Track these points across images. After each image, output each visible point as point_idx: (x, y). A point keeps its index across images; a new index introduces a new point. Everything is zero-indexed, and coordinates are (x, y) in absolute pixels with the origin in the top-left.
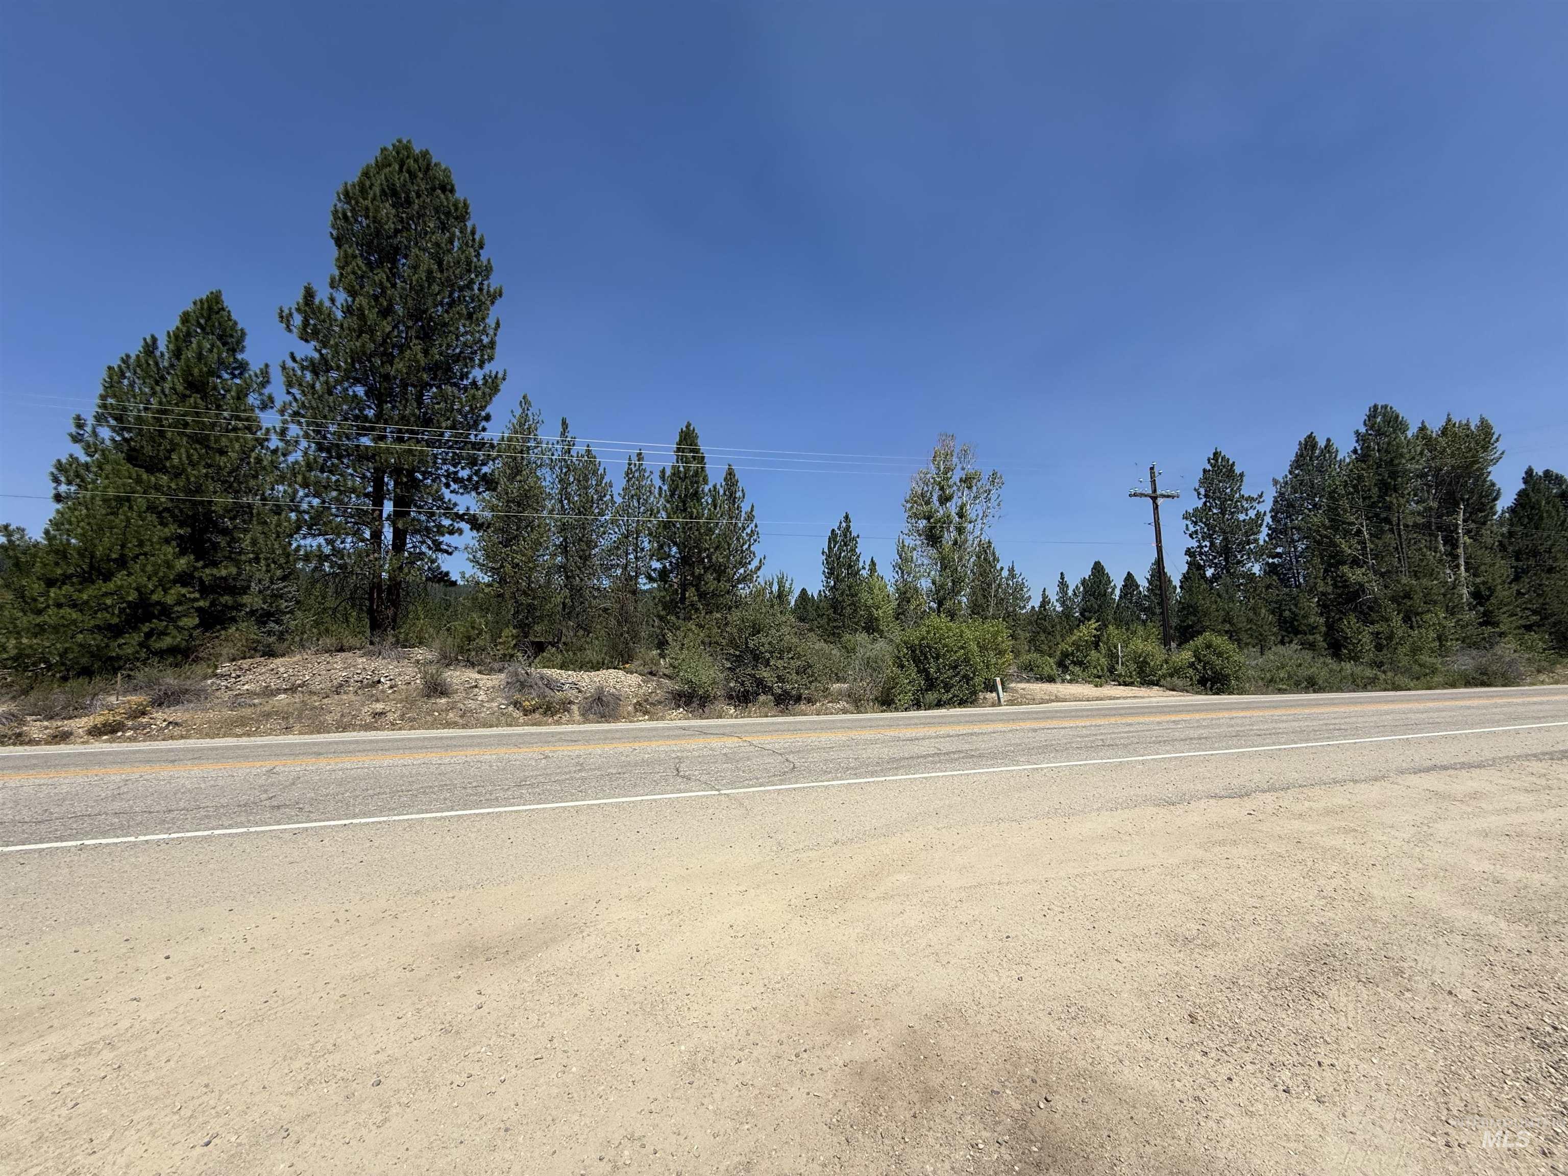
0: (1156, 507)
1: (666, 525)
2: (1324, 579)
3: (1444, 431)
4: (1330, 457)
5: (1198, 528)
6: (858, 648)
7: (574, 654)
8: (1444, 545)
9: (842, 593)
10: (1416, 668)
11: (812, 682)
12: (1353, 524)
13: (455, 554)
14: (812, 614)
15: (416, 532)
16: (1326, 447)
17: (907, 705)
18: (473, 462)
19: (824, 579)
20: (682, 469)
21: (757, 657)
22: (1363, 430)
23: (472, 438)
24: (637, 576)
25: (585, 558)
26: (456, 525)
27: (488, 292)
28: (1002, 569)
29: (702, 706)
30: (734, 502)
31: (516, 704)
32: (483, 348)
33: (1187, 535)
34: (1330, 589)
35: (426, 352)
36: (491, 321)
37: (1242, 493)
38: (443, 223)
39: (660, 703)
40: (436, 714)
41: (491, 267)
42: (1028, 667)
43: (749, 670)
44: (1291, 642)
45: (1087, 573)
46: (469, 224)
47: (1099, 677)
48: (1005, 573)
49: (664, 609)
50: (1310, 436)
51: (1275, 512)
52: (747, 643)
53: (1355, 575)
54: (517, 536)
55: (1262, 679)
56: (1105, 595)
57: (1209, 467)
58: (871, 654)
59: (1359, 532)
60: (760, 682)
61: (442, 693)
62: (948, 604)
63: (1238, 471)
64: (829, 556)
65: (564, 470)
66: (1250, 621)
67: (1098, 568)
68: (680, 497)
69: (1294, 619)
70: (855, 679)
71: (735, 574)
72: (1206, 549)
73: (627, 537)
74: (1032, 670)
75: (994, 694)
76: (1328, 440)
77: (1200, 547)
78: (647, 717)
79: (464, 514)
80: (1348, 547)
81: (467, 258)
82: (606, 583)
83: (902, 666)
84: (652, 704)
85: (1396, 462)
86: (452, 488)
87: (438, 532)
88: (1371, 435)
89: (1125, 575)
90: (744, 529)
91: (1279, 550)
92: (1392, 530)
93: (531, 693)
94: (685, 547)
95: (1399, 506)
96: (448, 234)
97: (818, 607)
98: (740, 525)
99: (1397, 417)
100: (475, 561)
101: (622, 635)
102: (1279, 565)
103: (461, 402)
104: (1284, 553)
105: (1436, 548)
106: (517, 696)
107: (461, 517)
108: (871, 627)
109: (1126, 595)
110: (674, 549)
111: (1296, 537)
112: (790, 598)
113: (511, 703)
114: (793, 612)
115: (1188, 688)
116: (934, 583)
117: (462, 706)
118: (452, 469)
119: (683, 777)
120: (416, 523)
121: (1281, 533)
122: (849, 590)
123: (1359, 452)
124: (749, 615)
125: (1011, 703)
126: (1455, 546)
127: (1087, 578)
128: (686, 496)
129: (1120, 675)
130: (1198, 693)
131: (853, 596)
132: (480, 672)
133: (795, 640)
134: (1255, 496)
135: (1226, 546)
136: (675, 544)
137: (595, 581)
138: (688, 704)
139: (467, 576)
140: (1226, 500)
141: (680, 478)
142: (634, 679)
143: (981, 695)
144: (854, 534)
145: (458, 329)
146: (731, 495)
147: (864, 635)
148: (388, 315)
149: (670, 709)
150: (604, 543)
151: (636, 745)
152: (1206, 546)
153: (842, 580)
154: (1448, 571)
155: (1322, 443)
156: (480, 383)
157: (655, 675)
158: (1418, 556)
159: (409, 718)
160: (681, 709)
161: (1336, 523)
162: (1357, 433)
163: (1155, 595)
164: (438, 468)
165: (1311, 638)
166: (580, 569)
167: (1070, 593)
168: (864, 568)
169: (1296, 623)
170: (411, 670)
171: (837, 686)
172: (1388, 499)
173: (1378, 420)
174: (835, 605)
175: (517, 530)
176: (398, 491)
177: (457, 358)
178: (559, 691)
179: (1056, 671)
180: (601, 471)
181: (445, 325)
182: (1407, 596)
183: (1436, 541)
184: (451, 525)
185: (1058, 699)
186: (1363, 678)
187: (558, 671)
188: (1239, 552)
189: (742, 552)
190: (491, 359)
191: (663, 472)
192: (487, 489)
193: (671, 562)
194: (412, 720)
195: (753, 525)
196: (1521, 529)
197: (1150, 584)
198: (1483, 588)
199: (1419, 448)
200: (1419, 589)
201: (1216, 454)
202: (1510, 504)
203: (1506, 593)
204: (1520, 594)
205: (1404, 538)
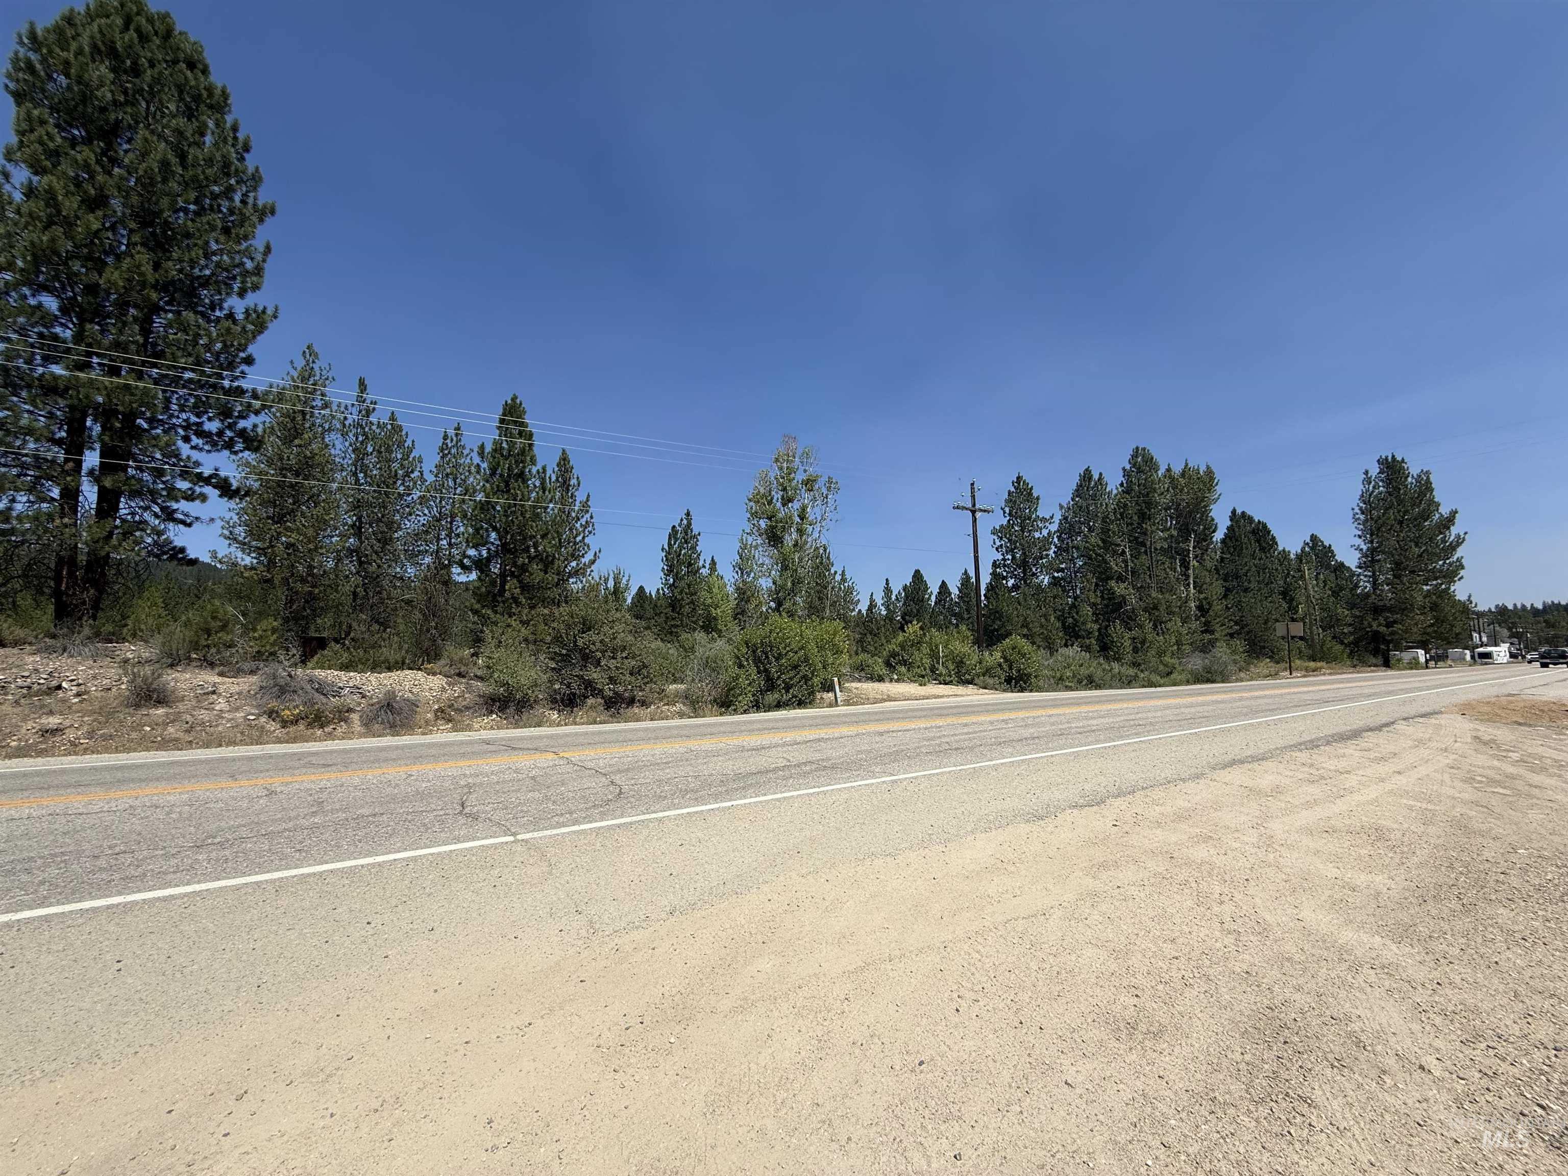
0: (975, 520)
1: (485, 507)
2: (1094, 592)
3: (1183, 475)
4: (1101, 488)
5: (1003, 543)
6: (697, 647)
7: (365, 651)
8: (1180, 566)
9: (681, 592)
10: (1161, 667)
11: (647, 683)
12: (1119, 545)
13: (195, 525)
14: (649, 613)
15: (135, 494)
16: (1099, 480)
17: (746, 707)
18: (225, 413)
19: (663, 577)
20: (505, 445)
21: (587, 657)
22: (1128, 467)
23: (226, 383)
24: (449, 566)
25: (385, 541)
26: (198, 490)
27: (255, 205)
28: (836, 572)
29: (519, 711)
30: (568, 490)
31: (272, 714)
32: (246, 273)
33: (994, 549)
34: (1099, 600)
35: (157, 266)
36: (258, 244)
37: (1038, 514)
38: (189, 108)
39: (467, 708)
40: (148, 729)
41: (261, 178)
42: (860, 668)
43: (577, 671)
44: (1072, 645)
45: (908, 580)
46: (229, 119)
47: (923, 676)
48: (838, 578)
49: (478, 602)
50: (1087, 470)
51: (1060, 531)
52: (575, 642)
53: (1120, 589)
54: (293, 511)
55: (1054, 677)
56: (923, 600)
57: (1013, 489)
58: (711, 654)
59: (1123, 552)
60: (589, 685)
61: (159, 702)
62: (787, 605)
63: (1035, 495)
64: (669, 553)
65: (360, 439)
66: (1042, 627)
67: (917, 576)
68: (501, 475)
69: (1075, 625)
70: (693, 680)
71: (566, 567)
72: (1009, 562)
73: (438, 520)
74: (863, 670)
75: (831, 695)
76: (1101, 474)
77: (1004, 560)
78: (450, 725)
79: (211, 477)
80: (1115, 565)
81: (223, 156)
82: (411, 571)
83: (741, 666)
84: (456, 710)
85: (1151, 495)
86: (193, 444)
87: (168, 495)
88: (1133, 471)
89: (940, 583)
90: (578, 519)
91: (1063, 566)
92: (1146, 553)
93: (294, 700)
94: (507, 533)
95: (1152, 532)
96: (196, 124)
97: (656, 606)
98: (574, 515)
99: (1152, 458)
100: (232, 538)
101: (428, 631)
102: (1062, 578)
103: (209, 335)
104: (1066, 568)
105: (1175, 568)
106: (273, 704)
107: (207, 481)
108: (710, 626)
109: (940, 601)
110: (493, 535)
111: (1075, 555)
112: (626, 594)
113: (265, 712)
114: (630, 609)
115: (997, 686)
116: (774, 583)
117: (189, 718)
118: (194, 419)
119: (468, 815)
120: (133, 482)
121: (1064, 551)
122: (689, 588)
123: (1126, 485)
124: (579, 610)
125: (848, 703)
126: (1187, 568)
127: (908, 584)
128: (509, 476)
129: (941, 675)
130: (1004, 691)
131: (692, 595)
132: (221, 674)
133: (630, 638)
134: (1049, 518)
135: (1025, 559)
136: (495, 529)
137: (398, 570)
138: (502, 709)
139: (220, 556)
140: (1025, 520)
141: (502, 455)
142: (437, 681)
143: (818, 695)
144: (695, 532)
145: (207, 243)
146: (565, 482)
147: (702, 634)
148: (98, 208)
149: (480, 716)
150: (409, 525)
151: (414, 769)
152: (1008, 559)
153: (682, 579)
154: (1182, 588)
155: (1096, 477)
156: (240, 316)
157: (464, 677)
158: (1163, 575)
159: (102, 736)
160: (494, 716)
161: (1107, 544)
162: (1124, 469)
163: (964, 602)
164: (172, 416)
165: (1088, 641)
166: (376, 553)
167: (894, 597)
168: (704, 567)
169: (1077, 629)
170: (114, 672)
171: (673, 687)
172: (1144, 525)
173: (1139, 460)
174: (674, 604)
175: (294, 504)
176: (106, 438)
177: (205, 282)
178: (334, 696)
179: (884, 671)
180: (408, 443)
181: (188, 235)
182: (1155, 608)
183: (1175, 563)
184: (190, 489)
185: (890, 699)
186: (1127, 676)
187: (336, 673)
188: (1034, 565)
189: (575, 543)
190: (256, 287)
191: (482, 447)
192: (247, 448)
193: (489, 549)
194: (106, 738)
195: (588, 516)
196: (1228, 556)
197: (960, 592)
198: (1204, 603)
199: (1166, 486)
200: (1163, 602)
201: (1019, 478)
202: (1222, 536)
203: (1219, 607)
204: (1227, 608)
205: (1154, 559)
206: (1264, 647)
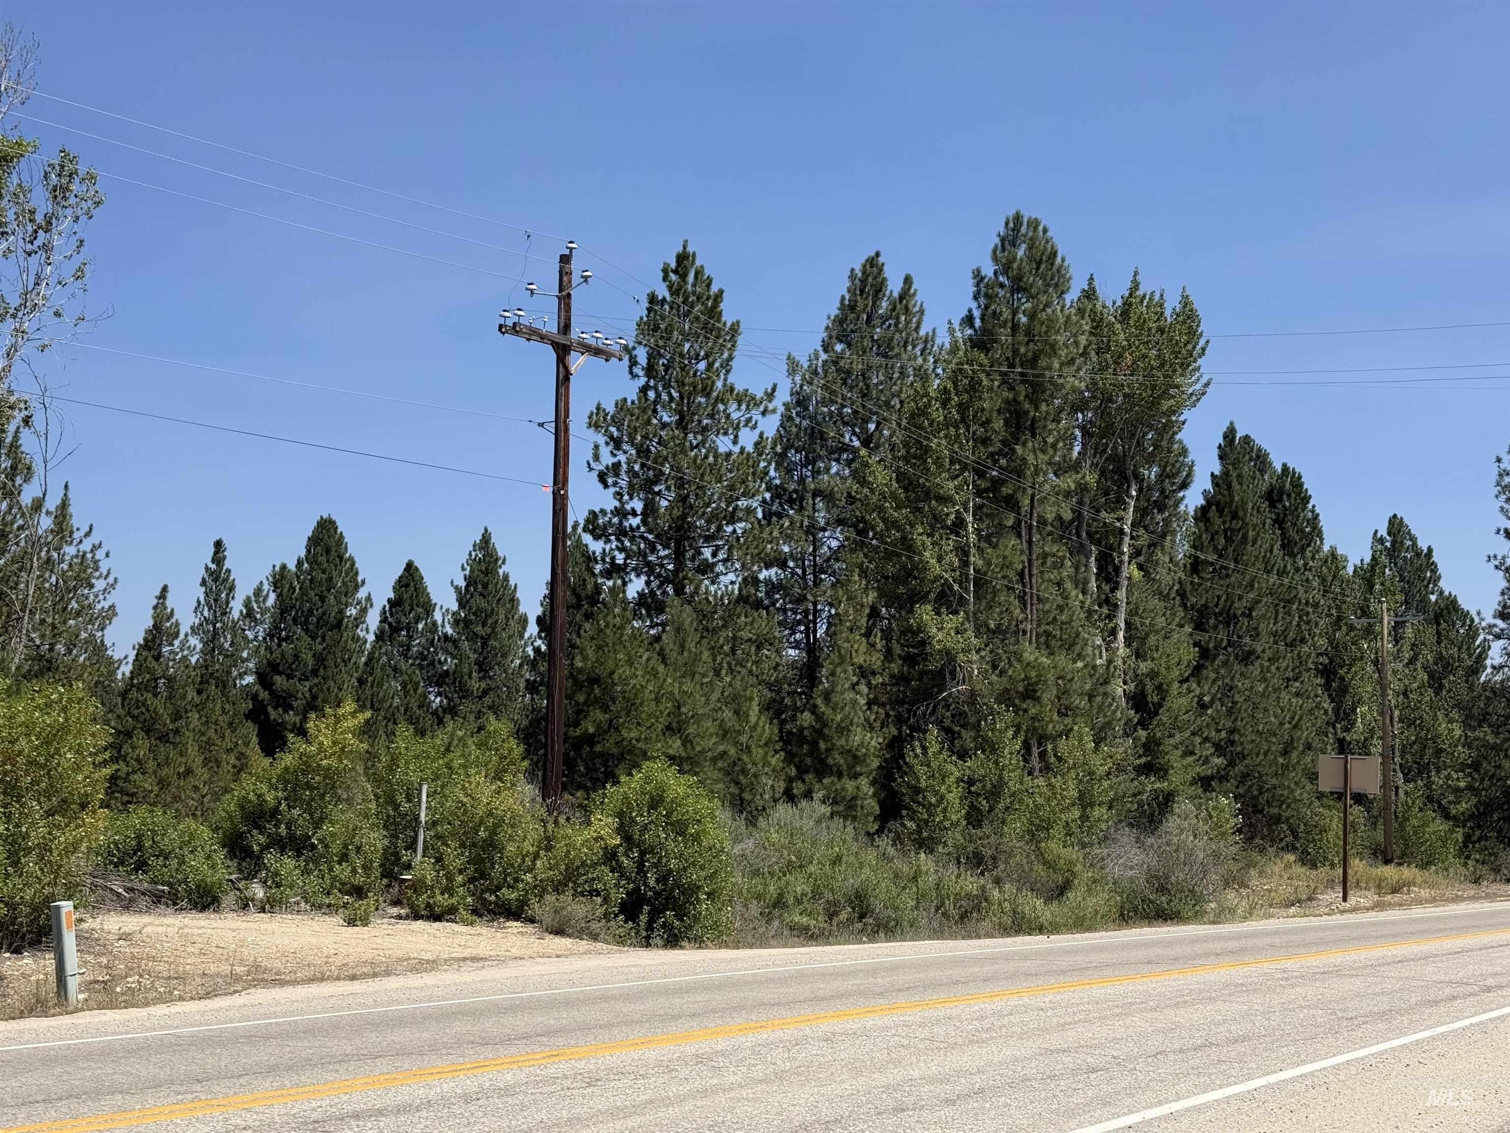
0: (564, 379)
2: (868, 634)
4: (908, 322)
5: (622, 458)
8: (1098, 577)
10: (1041, 871)
12: (944, 500)
16: (901, 298)
22: (989, 270)
33: (595, 474)
34: (876, 660)
37: (731, 379)
44: (808, 795)
47: (359, 892)
48: (43, 523)
50: (873, 262)
51: (786, 441)
53: (941, 632)
55: (759, 897)
56: (338, 625)
57: (663, 292)
59: (959, 524)
63: (728, 316)
66: (724, 733)
67: (326, 540)
69: (820, 735)
72: (635, 521)
74: (141, 866)
76: (908, 280)
80: (934, 559)
85: (1043, 363)
88: (1002, 286)
89: (399, 571)
91: (784, 548)
92: (1016, 529)
95: (1036, 471)
99: (1054, 254)
102: (780, 586)
104: (792, 556)
105: (1086, 582)
109: (395, 630)
111: (821, 518)
115: (595, 926)
121: (791, 501)
123: (978, 323)
126: (1114, 584)
127: (292, 566)
129: (418, 886)
134: (759, 394)
135: (684, 517)
140: (694, 392)
152: (634, 513)
154: (1099, 641)
158: (1056, 598)
162: (978, 276)
163: (473, 637)
165: (850, 786)
167: (237, 608)
169: (822, 745)
172: (1018, 449)
173: (1021, 253)
179: (220, 872)
182: (1030, 693)
183: (1087, 566)
186: (957, 897)
188: (709, 539)
196: (1212, 557)
197: (462, 604)
198: (1149, 687)
199: (1083, 340)
200: (1051, 677)
201: (683, 258)
202: (1201, 501)
203: (1182, 700)
204: (1203, 706)
205: (1036, 550)
206: (1278, 820)
